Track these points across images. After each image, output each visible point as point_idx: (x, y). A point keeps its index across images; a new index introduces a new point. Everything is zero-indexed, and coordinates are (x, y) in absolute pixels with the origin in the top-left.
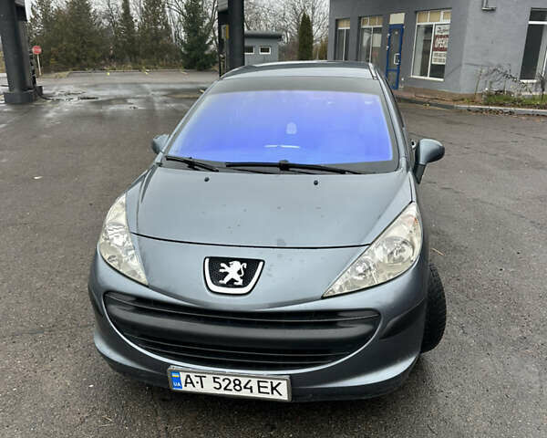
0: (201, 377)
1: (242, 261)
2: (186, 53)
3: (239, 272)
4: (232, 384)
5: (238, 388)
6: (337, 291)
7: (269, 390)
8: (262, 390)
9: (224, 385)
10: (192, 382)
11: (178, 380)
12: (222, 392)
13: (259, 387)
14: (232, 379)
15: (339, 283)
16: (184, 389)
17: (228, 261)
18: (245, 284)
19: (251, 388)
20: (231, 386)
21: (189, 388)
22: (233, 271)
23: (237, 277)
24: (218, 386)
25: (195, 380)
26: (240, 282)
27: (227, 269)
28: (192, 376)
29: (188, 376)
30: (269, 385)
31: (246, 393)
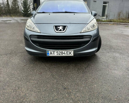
0: (54, 52)
1: (62, 26)
2: (23, 13)
3: (62, 28)
4: (61, 53)
5: (62, 54)
6: (82, 32)
7: (69, 54)
8: (67, 54)
9: (59, 53)
10: (52, 54)
11: (49, 53)
12: (58, 55)
13: (67, 53)
14: (61, 52)
15: (83, 30)
16: (50, 55)
17: (59, 26)
18: (64, 30)
19: (65, 54)
20: (60, 54)
21: (51, 55)
22: (61, 28)
23: (62, 29)
24: (57, 54)
25: (53, 53)
26: (62, 30)
27: (59, 28)
28: (52, 52)
29: (51, 52)
30: (69, 52)
31: (64, 55)
